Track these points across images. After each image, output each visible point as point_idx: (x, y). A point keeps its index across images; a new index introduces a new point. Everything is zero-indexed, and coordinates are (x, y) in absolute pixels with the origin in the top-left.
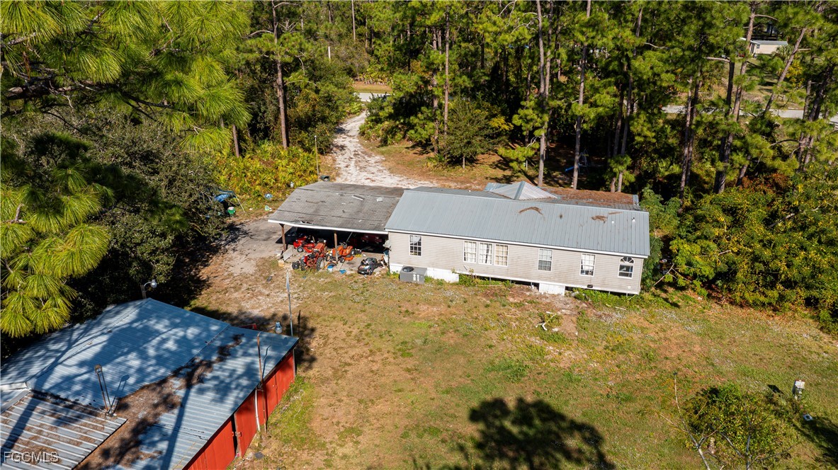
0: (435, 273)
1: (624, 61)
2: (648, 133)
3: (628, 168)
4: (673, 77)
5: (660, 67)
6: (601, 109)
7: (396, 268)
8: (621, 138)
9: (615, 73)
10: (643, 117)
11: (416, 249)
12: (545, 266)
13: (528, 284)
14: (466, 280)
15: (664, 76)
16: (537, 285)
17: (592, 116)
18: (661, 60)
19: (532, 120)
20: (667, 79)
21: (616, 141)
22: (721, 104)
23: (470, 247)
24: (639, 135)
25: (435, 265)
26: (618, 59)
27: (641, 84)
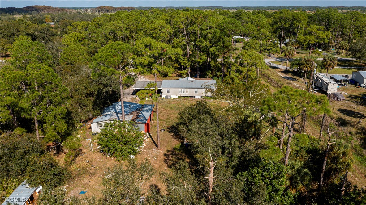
0: (173, 97)
1: (207, 49)
2: (214, 65)
3: (210, 74)
4: (218, 52)
5: (215, 50)
6: (203, 60)
7: (164, 96)
8: (208, 67)
9: (205, 51)
10: (213, 61)
11: (168, 92)
12: (196, 92)
13: (193, 97)
14: (179, 97)
15: (216, 52)
16: (195, 97)
17: (201, 62)
18: (215, 49)
19: (186, 63)
20: (217, 53)
21: (207, 67)
22: (228, 57)
23: (180, 90)
24: (212, 65)
25: (172, 95)
26: (206, 48)
27: (212, 54)
